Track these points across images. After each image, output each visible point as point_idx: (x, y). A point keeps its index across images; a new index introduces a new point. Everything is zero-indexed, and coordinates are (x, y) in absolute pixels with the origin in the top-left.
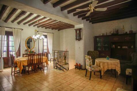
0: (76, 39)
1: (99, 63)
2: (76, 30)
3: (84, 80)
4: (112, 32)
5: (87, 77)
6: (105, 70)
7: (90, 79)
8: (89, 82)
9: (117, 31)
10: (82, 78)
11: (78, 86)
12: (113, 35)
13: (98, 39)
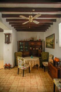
0: (6, 42)
1: (28, 62)
2: (6, 35)
3: (19, 78)
4: (30, 39)
5: (20, 75)
6: (33, 66)
7: (23, 76)
8: (24, 79)
9: (33, 39)
10: (17, 77)
11: (17, 87)
12: (31, 41)
13: (20, 43)
